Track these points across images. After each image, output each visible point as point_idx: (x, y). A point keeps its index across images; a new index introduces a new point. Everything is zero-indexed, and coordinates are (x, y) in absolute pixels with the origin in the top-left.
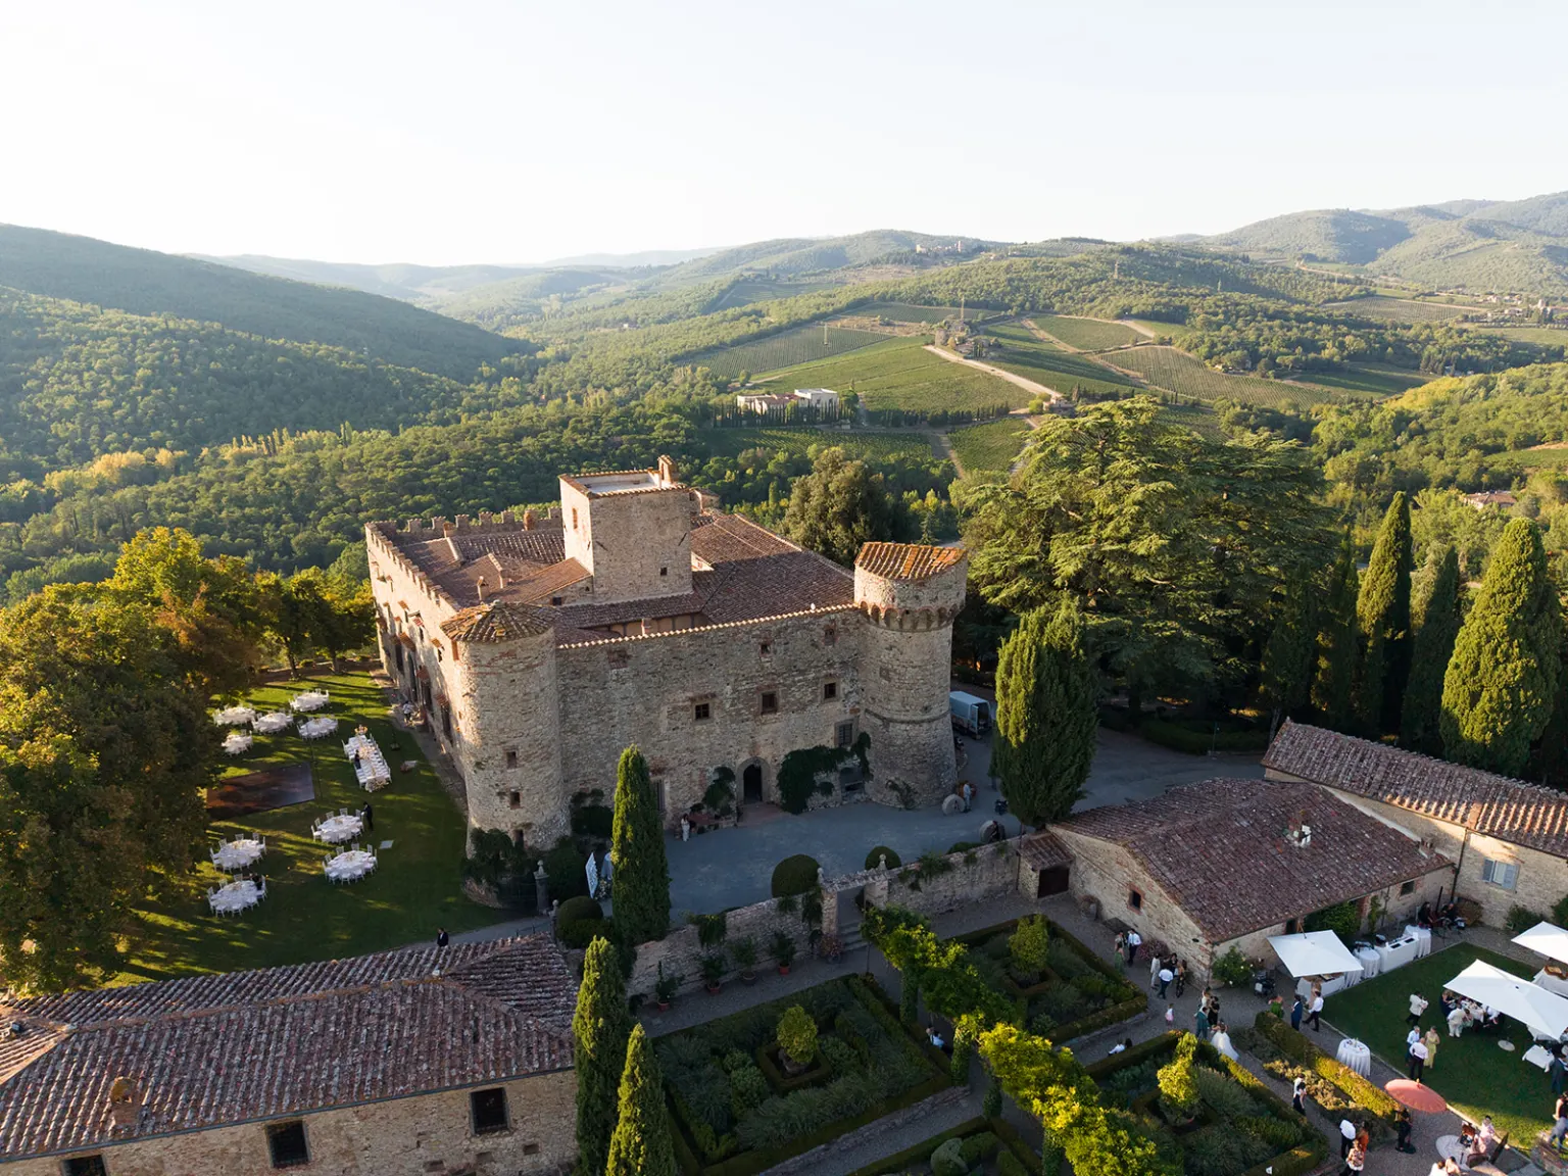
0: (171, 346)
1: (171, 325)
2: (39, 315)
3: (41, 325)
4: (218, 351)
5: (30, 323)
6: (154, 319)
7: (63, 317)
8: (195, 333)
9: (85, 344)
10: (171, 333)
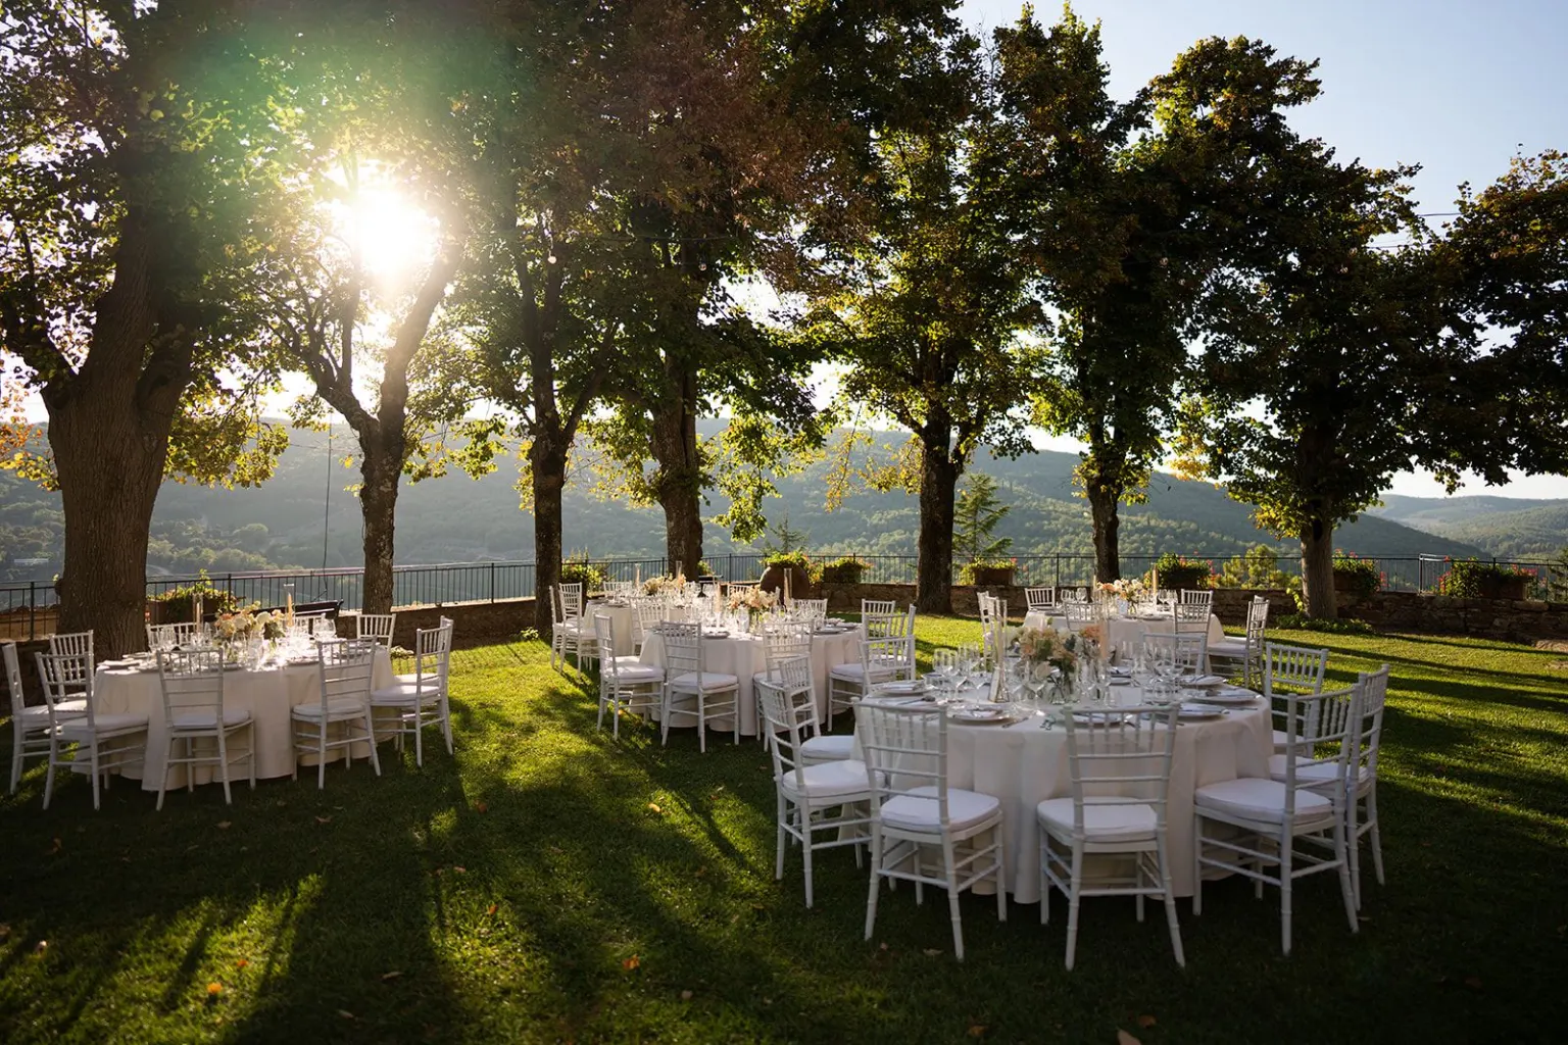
0: (1147, 540)
1: (1153, 522)
2: (1049, 512)
3: (1049, 520)
4: (1190, 546)
5: (1042, 518)
6: (1139, 518)
7: (1066, 513)
8: (1172, 531)
9: (1078, 535)
10: (1149, 529)
